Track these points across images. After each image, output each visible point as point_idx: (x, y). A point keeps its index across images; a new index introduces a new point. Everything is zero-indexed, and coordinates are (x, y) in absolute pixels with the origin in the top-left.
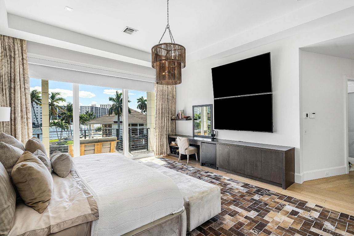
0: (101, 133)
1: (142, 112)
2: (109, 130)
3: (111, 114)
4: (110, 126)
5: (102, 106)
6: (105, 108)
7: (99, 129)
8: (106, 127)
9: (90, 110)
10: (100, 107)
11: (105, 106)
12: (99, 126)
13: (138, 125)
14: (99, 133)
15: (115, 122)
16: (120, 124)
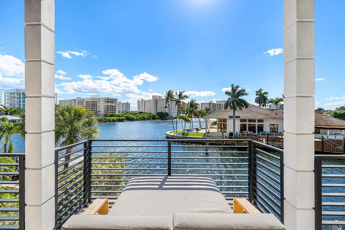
0: (216, 127)
1: (260, 106)
2: (224, 124)
3: (227, 108)
4: (225, 120)
5: (218, 102)
6: (221, 104)
7: (215, 123)
8: (221, 121)
9: (208, 106)
10: (216, 103)
11: (221, 102)
12: (215, 120)
13: (257, 121)
14: (215, 127)
15: (230, 117)
16: (235, 119)
